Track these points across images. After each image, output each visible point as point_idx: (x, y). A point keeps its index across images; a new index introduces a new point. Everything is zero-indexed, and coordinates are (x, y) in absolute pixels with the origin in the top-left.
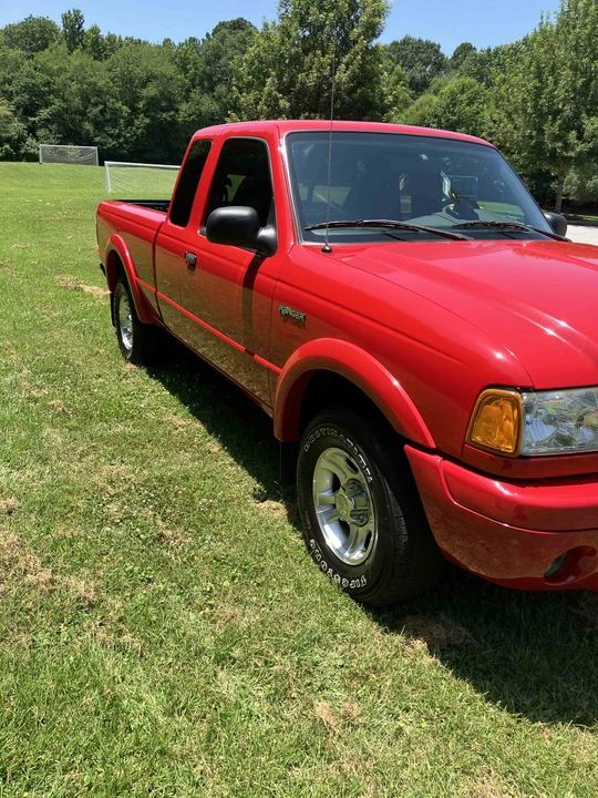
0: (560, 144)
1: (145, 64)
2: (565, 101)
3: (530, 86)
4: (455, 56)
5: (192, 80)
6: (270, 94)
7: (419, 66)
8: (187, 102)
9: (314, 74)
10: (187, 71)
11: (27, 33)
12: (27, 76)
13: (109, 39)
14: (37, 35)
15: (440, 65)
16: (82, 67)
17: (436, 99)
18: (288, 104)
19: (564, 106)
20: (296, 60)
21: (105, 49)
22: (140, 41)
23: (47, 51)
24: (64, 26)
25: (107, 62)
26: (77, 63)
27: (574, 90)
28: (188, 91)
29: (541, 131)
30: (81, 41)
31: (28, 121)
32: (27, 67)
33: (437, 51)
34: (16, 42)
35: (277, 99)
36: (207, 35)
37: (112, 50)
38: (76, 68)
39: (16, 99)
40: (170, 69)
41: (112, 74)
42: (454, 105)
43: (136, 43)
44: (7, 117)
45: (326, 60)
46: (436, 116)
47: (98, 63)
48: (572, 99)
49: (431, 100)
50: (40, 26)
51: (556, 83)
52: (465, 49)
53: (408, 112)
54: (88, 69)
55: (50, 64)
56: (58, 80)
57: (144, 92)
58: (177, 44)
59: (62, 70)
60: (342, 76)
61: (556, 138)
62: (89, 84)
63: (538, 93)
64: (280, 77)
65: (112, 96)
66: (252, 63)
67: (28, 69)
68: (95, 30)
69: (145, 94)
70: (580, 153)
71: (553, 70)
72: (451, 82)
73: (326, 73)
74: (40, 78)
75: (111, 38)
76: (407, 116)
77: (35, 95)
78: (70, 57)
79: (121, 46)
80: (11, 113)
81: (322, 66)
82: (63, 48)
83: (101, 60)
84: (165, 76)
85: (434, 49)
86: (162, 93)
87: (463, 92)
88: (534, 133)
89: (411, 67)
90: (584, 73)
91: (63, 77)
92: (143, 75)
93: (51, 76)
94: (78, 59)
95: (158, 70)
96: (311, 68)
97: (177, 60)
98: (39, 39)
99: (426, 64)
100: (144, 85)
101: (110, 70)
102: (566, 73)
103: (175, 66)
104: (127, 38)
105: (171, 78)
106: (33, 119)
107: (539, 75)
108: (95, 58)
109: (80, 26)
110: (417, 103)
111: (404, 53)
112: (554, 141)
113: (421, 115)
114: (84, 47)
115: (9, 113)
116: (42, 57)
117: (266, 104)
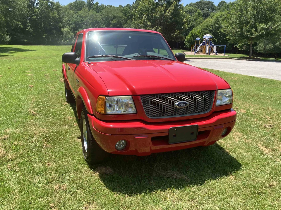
0: (249, 33)
1: (113, 13)
2: (251, 18)
3: (238, 14)
4: (219, 5)
5: (128, 18)
6: (144, 21)
7: (206, 9)
8: (126, 24)
9: (159, 14)
10: (126, 15)
11: (76, 5)
12: (75, 19)
13: (101, 6)
14: (79, 6)
15: (213, 8)
16: (92, 15)
17: (211, 20)
18: (150, 24)
19: (250, 20)
20: (153, 10)
21: (100, 9)
22: (112, 6)
23: (82, 11)
24: (87, 3)
25: (100, 13)
26: (91, 14)
27: (254, 15)
28: (127, 21)
29: (242, 29)
30: (92, 7)
31: (75, 32)
32: (75, 16)
33: (212, 4)
34: (72, 8)
35: (147, 22)
36: (134, 3)
37: (102, 9)
38: (91, 16)
39: (71, 26)
40: (120, 14)
41: (102, 17)
42: (218, 22)
43: (110, 7)
44: (68, 31)
45: (163, 9)
46: (212, 25)
47: (98, 14)
48: (253, 18)
49: (210, 20)
50: (80, 3)
51: (247, 13)
52: (222, 3)
53: (202, 24)
54: (94, 16)
55: (82, 15)
56: (85, 19)
57: (112, 22)
58: (123, 6)
59: (86, 16)
60: (168, 14)
61: (248, 31)
62: (95, 20)
63: (241, 16)
64: (148, 15)
65: (102, 24)
66: (139, 11)
67: (76, 16)
68: (97, 4)
69: (112, 23)
70: (257, 36)
71: (246, 9)
72: (217, 14)
73: (163, 13)
74: (79, 19)
75: (102, 6)
76: (201, 26)
77: (78, 25)
78: (89, 12)
79: (105, 8)
80: (70, 30)
81: (161, 11)
82: (87, 9)
83: (99, 13)
84: (119, 17)
85: (211, 4)
86: (118, 22)
87: (221, 17)
88: (240, 30)
89: (203, 10)
90: (257, 9)
91: (86, 19)
92: (112, 16)
93: (83, 18)
94: (92, 12)
95: (117, 15)
96: (158, 12)
97: (123, 11)
98: (79, 7)
99: (208, 9)
100: (112, 20)
101: (102, 16)
102: (250, 9)
103: (122, 13)
104: (108, 5)
105: (121, 17)
106: (76, 32)
107: (241, 10)
108: (97, 12)
109: (92, 2)
110: (205, 21)
111: (201, 5)
112: (247, 32)
113: (206, 25)
114: (94, 9)
115: (69, 30)
116: (80, 13)
117: (143, 24)
